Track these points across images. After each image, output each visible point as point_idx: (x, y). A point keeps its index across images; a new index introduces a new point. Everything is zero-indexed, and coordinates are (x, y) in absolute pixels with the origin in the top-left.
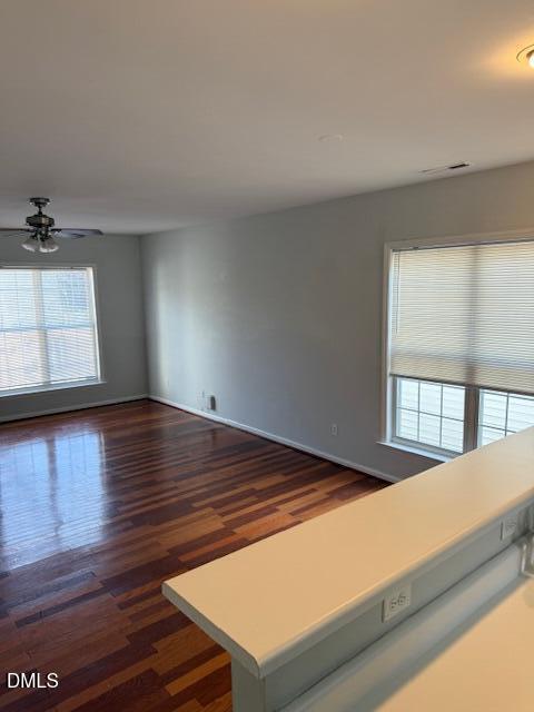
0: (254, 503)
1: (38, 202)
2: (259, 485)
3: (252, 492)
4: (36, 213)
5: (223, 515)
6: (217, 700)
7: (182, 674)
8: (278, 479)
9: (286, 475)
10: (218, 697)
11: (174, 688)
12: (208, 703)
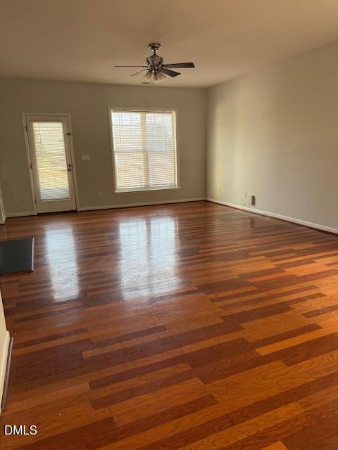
0: (296, 257)
1: (153, 47)
2: (297, 247)
3: (293, 251)
4: (152, 54)
5: (273, 261)
6: (298, 364)
7: (267, 344)
8: (310, 245)
9: (315, 243)
10: (299, 362)
11: (263, 351)
12: (291, 365)
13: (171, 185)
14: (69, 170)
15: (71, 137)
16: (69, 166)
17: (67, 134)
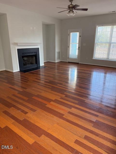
14: (78, 49)
15: (81, 37)
16: (79, 47)
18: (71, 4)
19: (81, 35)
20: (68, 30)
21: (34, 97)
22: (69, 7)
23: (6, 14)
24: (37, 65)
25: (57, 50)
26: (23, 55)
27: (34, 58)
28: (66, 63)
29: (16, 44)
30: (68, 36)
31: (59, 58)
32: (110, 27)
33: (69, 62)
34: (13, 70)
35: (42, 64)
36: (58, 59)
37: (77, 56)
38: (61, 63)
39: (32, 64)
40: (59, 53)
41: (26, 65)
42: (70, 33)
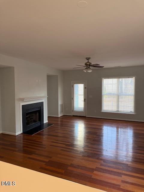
13: (131, 112)
14: (84, 101)
15: (86, 89)
16: (85, 99)
17: (85, 88)
18: (88, 62)
19: (86, 87)
20: (72, 82)
21: (69, 168)
22: (86, 64)
23: (14, 67)
24: (40, 122)
25: (60, 102)
26: (27, 112)
27: (38, 114)
28: (71, 117)
29: (22, 100)
30: (72, 88)
31: (63, 112)
32: (116, 79)
33: (73, 116)
34: (16, 133)
35: (46, 121)
36: (61, 112)
37: (83, 109)
38: (64, 117)
39: (35, 121)
40: (62, 105)
41: (29, 124)
42: (74, 85)
